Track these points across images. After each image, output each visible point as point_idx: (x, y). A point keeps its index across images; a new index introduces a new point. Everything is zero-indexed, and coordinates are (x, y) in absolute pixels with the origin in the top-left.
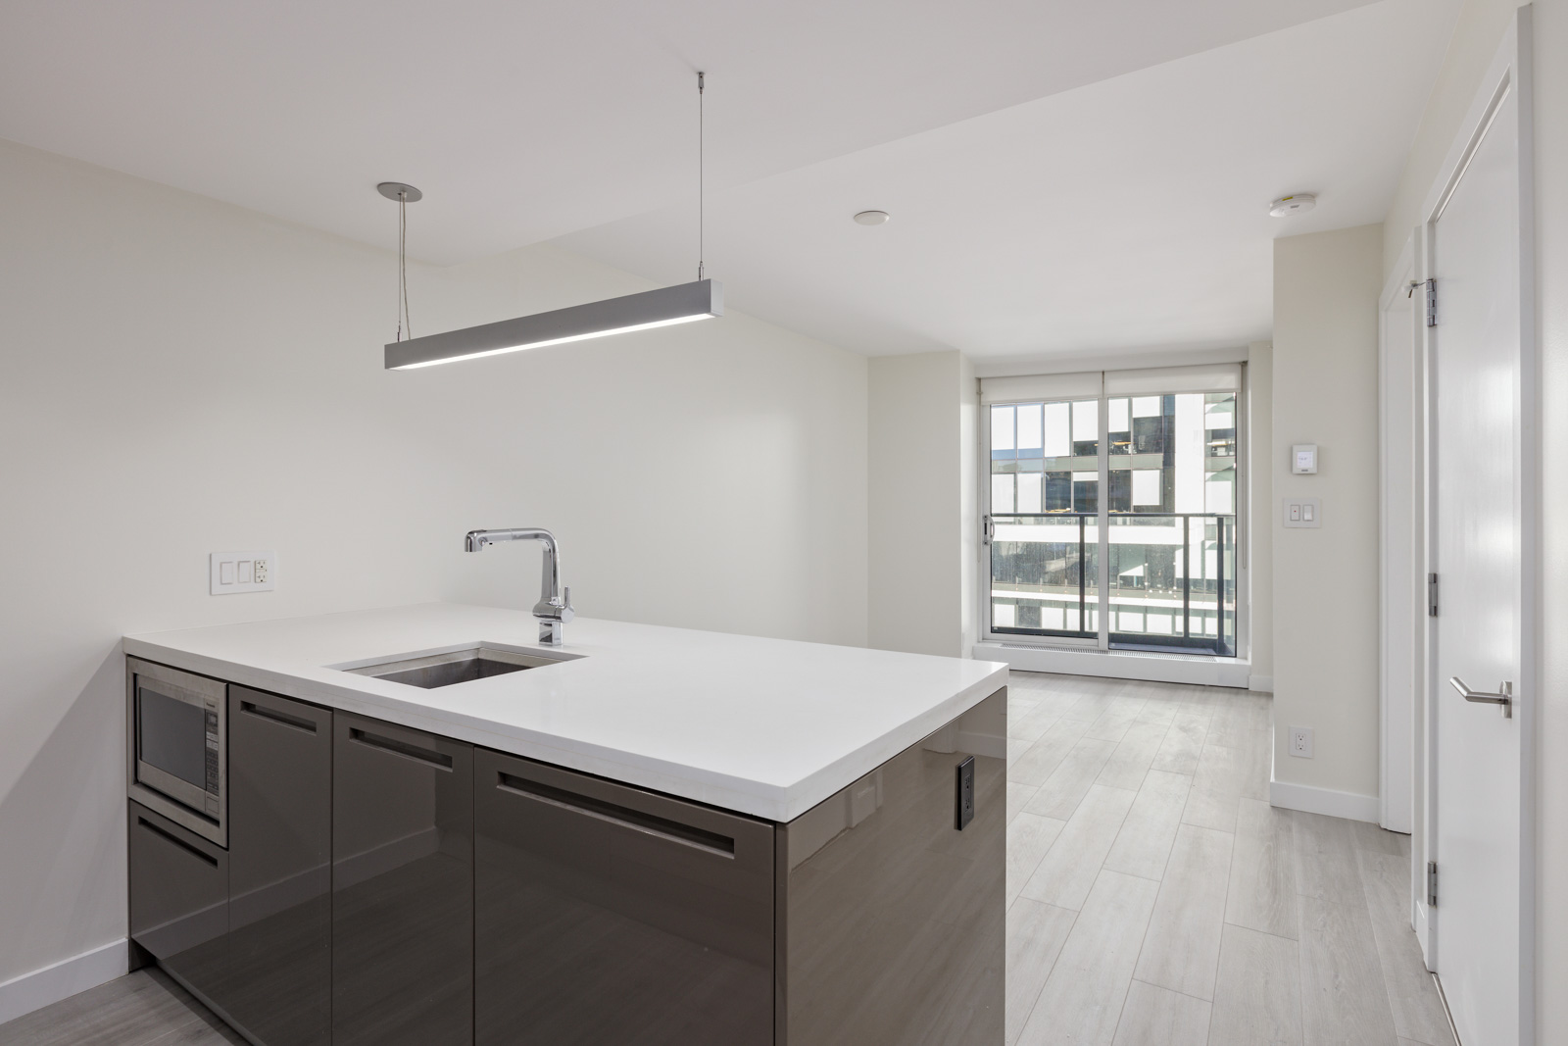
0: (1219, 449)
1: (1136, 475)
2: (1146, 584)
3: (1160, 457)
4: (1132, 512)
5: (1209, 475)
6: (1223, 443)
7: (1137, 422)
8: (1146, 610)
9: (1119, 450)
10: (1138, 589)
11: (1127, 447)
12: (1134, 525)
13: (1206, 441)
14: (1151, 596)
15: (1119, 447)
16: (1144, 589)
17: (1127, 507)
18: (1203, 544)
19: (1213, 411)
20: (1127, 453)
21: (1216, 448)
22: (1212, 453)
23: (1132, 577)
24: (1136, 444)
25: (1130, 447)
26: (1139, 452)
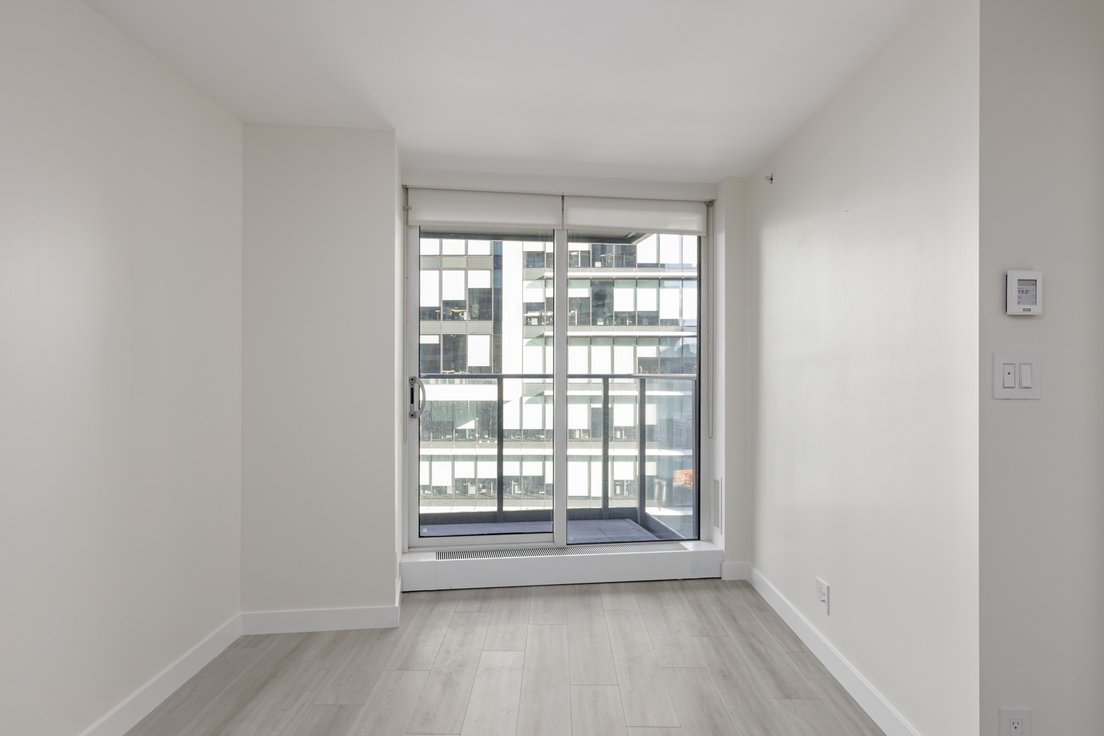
0: (533, 320)
1: (470, 339)
2: (477, 436)
3: (489, 325)
4: (467, 373)
5: (526, 341)
6: (537, 314)
7: (471, 292)
8: (476, 458)
9: (455, 317)
10: (471, 440)
11: (463, 314)
12: (469, 383)
13: (523, 313)
14: (481, 446)
15: (457, 314)
16: (475, 440)
17: (463, 367)
18: (521, 399)
19: (528, 287)
20: (463, 320)
21: (531, 318)
22: (527, 322)
23: (465, 430)
24: (470, 311)
25: (465, 314)
26: (473, 319)
